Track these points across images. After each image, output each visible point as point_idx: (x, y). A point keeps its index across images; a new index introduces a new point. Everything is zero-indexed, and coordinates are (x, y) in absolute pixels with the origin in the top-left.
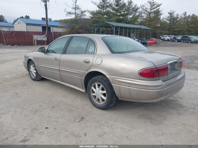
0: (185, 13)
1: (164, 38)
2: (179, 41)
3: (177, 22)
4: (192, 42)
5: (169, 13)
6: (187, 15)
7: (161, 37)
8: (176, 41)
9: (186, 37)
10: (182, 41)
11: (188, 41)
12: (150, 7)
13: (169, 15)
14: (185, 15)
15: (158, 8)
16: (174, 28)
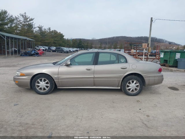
0: (50, 28)
1: (40, 48)
2: (54, 51)
3: (45, 36)
4: (65, 52)
5: (39, 27)
6: (51, 30)
7: (36, 47)
8: (51, 51)
9: (59, 48)
10: (57, 51)
11: (62, 51)
12: (23, 20)
13: (39, 29)
14: (49, 30)
15: (32, 21)
16: (44, 40)
